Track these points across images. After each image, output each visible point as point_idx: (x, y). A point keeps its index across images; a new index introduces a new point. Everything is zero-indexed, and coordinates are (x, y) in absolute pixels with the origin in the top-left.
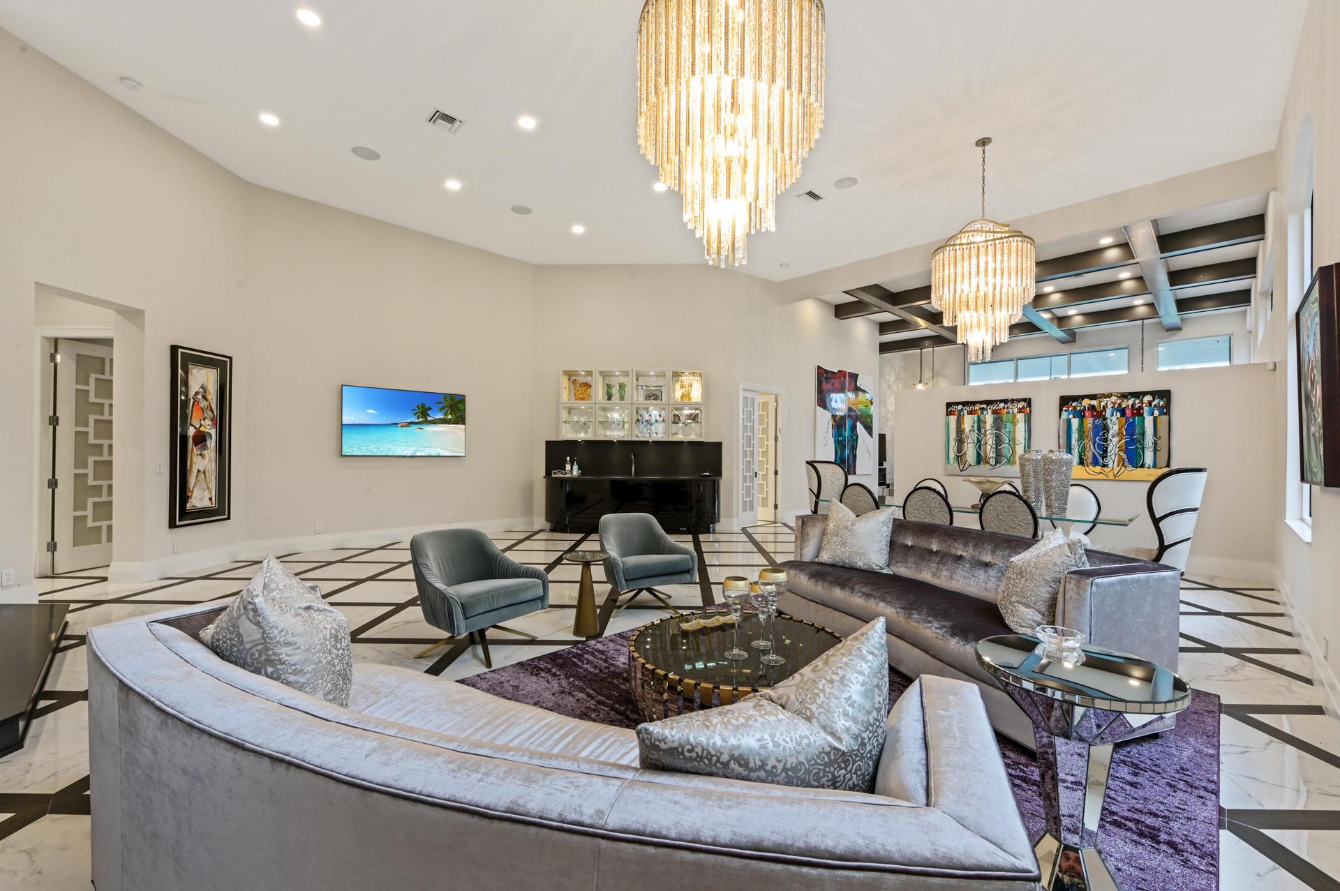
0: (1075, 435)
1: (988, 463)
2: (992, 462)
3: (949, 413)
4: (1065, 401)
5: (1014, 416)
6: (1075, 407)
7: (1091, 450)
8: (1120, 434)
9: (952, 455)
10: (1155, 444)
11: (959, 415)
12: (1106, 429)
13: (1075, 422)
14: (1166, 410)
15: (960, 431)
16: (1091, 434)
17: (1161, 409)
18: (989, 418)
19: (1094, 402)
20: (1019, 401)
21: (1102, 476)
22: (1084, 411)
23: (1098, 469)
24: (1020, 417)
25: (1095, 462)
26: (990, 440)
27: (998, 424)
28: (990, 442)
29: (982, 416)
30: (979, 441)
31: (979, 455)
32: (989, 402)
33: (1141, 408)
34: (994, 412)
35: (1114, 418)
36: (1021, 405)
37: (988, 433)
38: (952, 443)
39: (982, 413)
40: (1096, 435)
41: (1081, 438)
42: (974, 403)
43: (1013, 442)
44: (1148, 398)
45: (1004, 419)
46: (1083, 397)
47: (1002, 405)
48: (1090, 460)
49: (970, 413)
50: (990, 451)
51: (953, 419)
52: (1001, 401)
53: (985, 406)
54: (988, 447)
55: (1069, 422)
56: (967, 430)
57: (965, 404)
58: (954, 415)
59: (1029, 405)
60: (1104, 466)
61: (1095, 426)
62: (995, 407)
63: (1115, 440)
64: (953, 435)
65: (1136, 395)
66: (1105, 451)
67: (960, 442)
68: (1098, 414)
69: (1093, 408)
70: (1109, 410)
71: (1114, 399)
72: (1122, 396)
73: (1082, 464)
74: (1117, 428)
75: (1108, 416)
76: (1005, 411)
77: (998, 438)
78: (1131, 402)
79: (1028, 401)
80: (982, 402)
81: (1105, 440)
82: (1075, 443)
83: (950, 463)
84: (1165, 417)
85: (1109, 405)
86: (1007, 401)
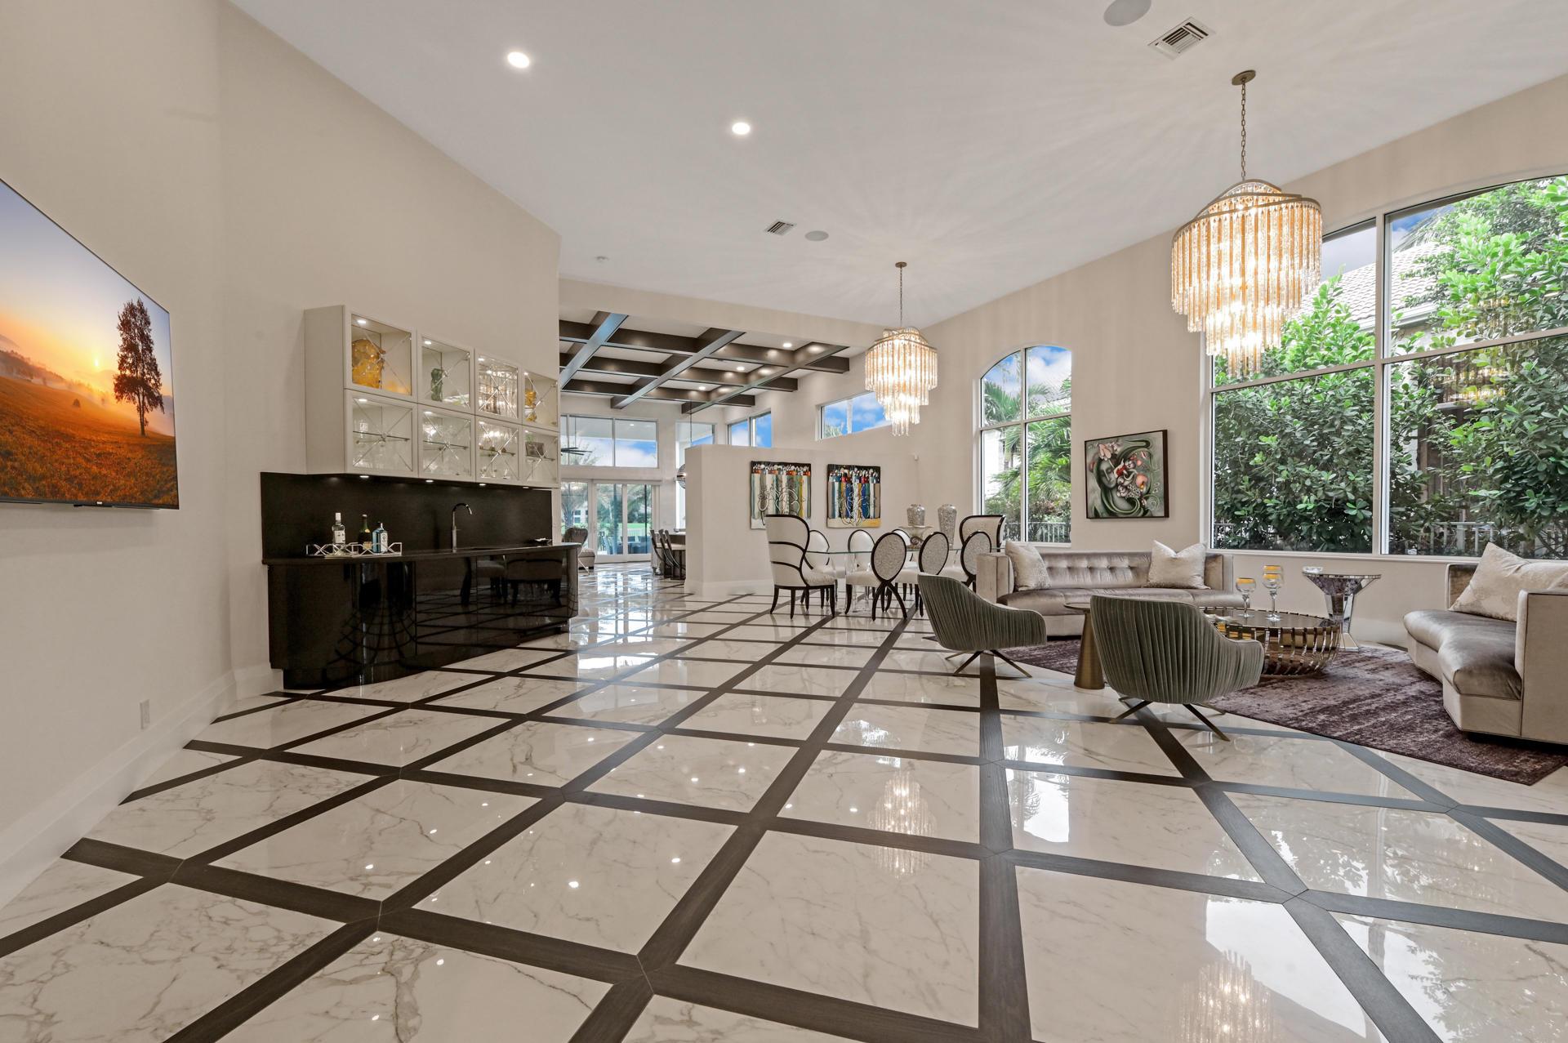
0: (837, 495)
3: (753, 471)
4: (831, 468)
5: (801, 479)
6: (836, 474)
7: (846, 506)
8: (859, 494)
9: (757, 510)
10: (874, 502)
11: (762, 473)
12: (852, 490)
13: (837, 484)
14: (878, 480)
15: (763, 487)
16: (845, 495)
17: (876, 479)
18: (784, 478)
19: (846, 471)
20: (803, 465)
21: (850, 525)
22: (841, 477)
23: (848, 520)
24: (805, 478)
25: (847, 516)
26: (785, 497)
27: (791, 484)
28: (785, 499)
29: (779, 476)
30: (777, 498)
32: (785, 464)
33: (868, 477)
34: (788, 473)
35: (856, 484)
36: (805, 468)
37: (784, 490)
38: (757, 500)
39: (779, 473)
40: (847, 495)
41: (840, 498)
42: (774, 464)
43: (800, 501)
44: (871, 471)
45: (795, 479)
46: (842, 466)
47: (793, 467)
48: (845, 514)
49: (770, 472)
50: (785, 506)
51: (757, 477)
52: (792, 464)
53: (781, 467)
54: (784, 503)
55: (833, 483)
56: (768, 488)
57: (768, 464)
58: (758, 473)
59: (810, 470)
60: (852, 517)
61: (847, 489)
62: (787, 469)
63: (857, 499)
64: (757, 491)
65: (867, 468)
66: (852, 507)
67: (763, 498)
68: (849, 480)
69: (846, 474)
70: (854, 478)
71: (856, 469)
72: (860, 468)
73: (840, 516)
74: (857, 490)
75: (853, 482)
76: (795, 473)
77: (791, 495)
78: (864, 473)
79: (809, 465)
80: (779, 464)
81: (852, 499)
82: (836, 501)
83: (754, 518)
84: (878, 484)
85: (853, 474)
86: (795, 465)
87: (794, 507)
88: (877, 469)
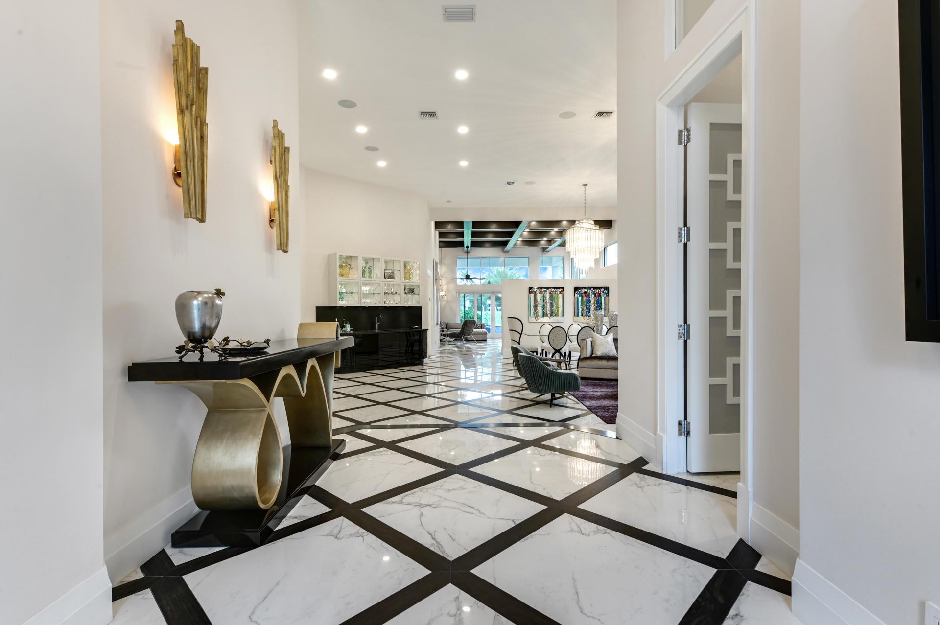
0: (580, 304)
1: (547, 316)
2: (549, 315)
3: (530, 293)
4: (576, 289)
5: (558, 296)
6: (580, 292)
7: (586, 310)
8: (594, 303)
9: (532, 312)
10: (605, 307)
11: (535, 293)
12: (590, 301)
13: (580, 298)
14: (608, 294)
15: (535, 300)
16: (585, 304)
17: (606, 294)
18: (548, 295)
19: (586, 290)
20: (559, 288)
21: (589, 320)
22: (583, 294)
23: (587, 317)
24: (560, 295)
25: (587, 315)
26: (548, 305)
27: (552, 298)
28: (548, 307)
29: (545, 295)
30: (544, 306)
31: (544, 312)
32: (548, 288)
33: (600, 293)
34: (550, 293)
35: (592, 297)
36: (560, 290)
37: (547, 302)
38: (532, 307)
39: (545, 293)
40: (587, 303)
41: (582, 305)
42: (541, 288)
43: (557, 307)
44: (603, 290)
45: (554, 296)
46: (582, 288)
47: (553, 290)
48: (585, 314)
49: (540, 293)
50: (548, 311)
51: (532, 295)
52: (553, 288)
53: (546, 290)
54: (548, 309)
55: (578, 297)
56: (538, 301)
57: (538, 288)
58: (533, 293)
59: (563, 290)
60: (590, 316)
61: (587, 300)
62: (550, 290)
63: (593, 305)
64: (532, 303)
65: (600, 288)
66: (590, 310)
67: (536, 306)
68: (587, 295)
69: (585, 292)
70: (591, 294)
71: (592, 289)
72: (595, 288)
73: (582, 315)
74: (593, 301)
75: (590, 296)
76: (554, 292)
77: (552, 304)
78: (597, 291)
79: (563, 288)
80: (545, 288)
81: (590, 306)
82: (579, 307)
83: (530, 316)
84: (607, 297)
85: (591, 292)
86: (554, 288)
87: (554, 311)
88: (607, 289)
